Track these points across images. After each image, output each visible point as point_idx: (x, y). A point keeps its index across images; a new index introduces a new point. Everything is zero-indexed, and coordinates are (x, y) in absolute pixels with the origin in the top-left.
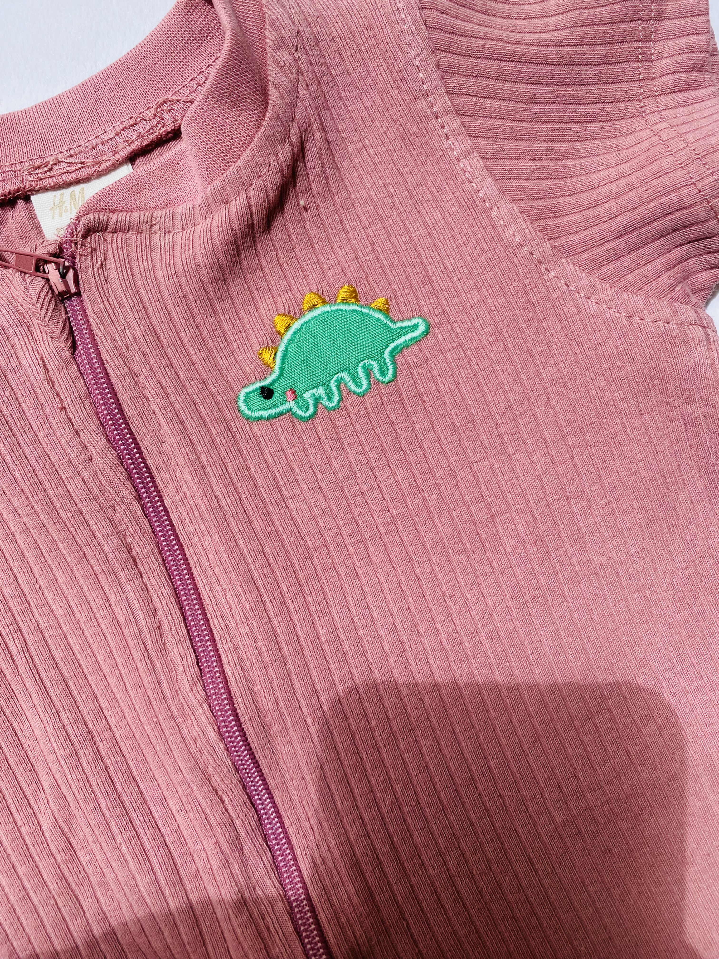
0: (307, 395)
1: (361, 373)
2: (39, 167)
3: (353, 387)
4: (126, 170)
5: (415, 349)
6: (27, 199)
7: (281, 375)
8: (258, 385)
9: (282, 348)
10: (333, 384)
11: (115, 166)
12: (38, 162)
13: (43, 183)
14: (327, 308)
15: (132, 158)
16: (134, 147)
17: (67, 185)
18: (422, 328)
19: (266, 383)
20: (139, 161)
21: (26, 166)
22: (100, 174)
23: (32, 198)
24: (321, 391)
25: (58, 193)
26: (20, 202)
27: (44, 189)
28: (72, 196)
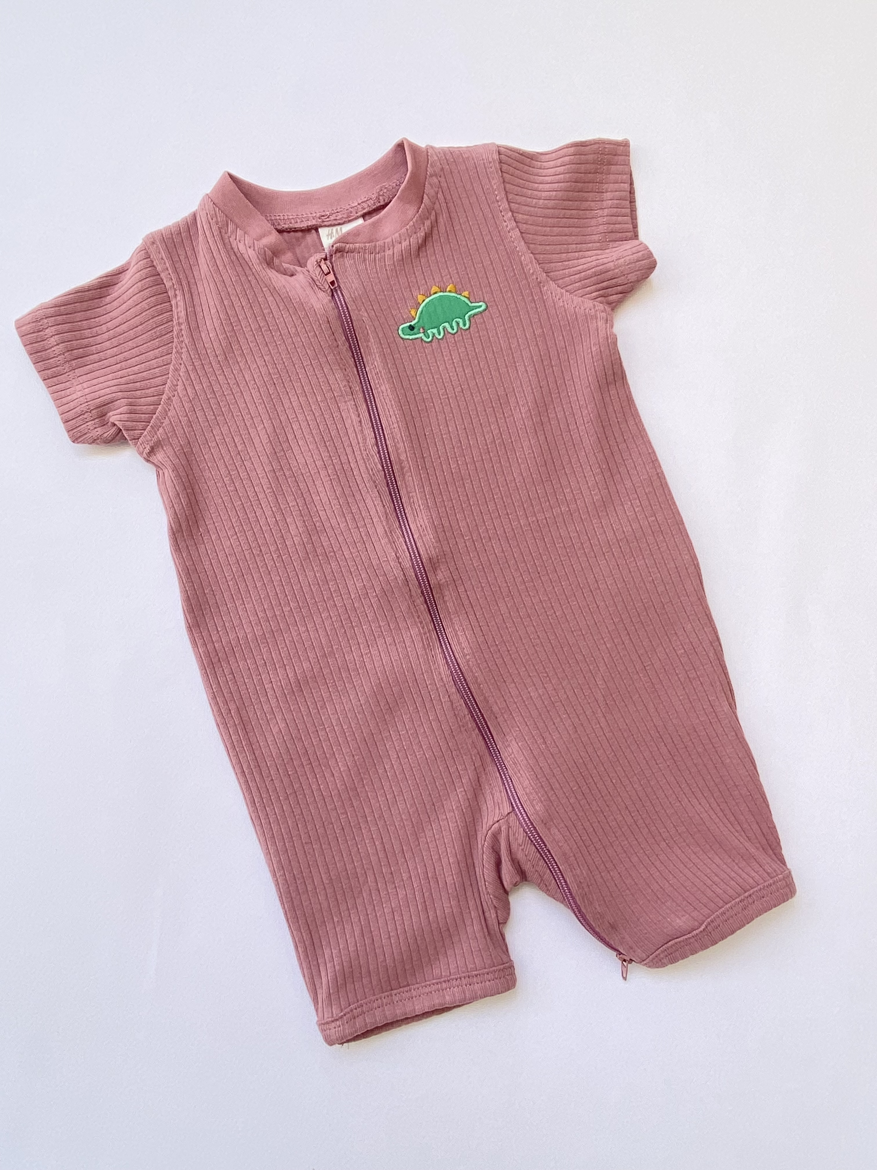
0: (429, 331)
1: (454, 324)
2: (323, 216)
3: (450, 330)
4: (360, 221)
5: (479, 316)
6: (316, 230)
7: (418, 322)
8: (408, 324)
9: (420, 309)
10: (441, 328)
11: (357, 218)
12: (323, 214)
13: (325, 223)
14: (442, 294)
15: (364, 216)
16: (365, 211)
17: (335, 225)
18: (484, 307)
19: (412, 323)
20: (367, 217)
21: (318, 215)
22: (350, 221)
23: (320, 230)
24: (435, 331)
25: (330, 228)
26: (313, 231)
27: (326, 226)
28: (337, 230)
